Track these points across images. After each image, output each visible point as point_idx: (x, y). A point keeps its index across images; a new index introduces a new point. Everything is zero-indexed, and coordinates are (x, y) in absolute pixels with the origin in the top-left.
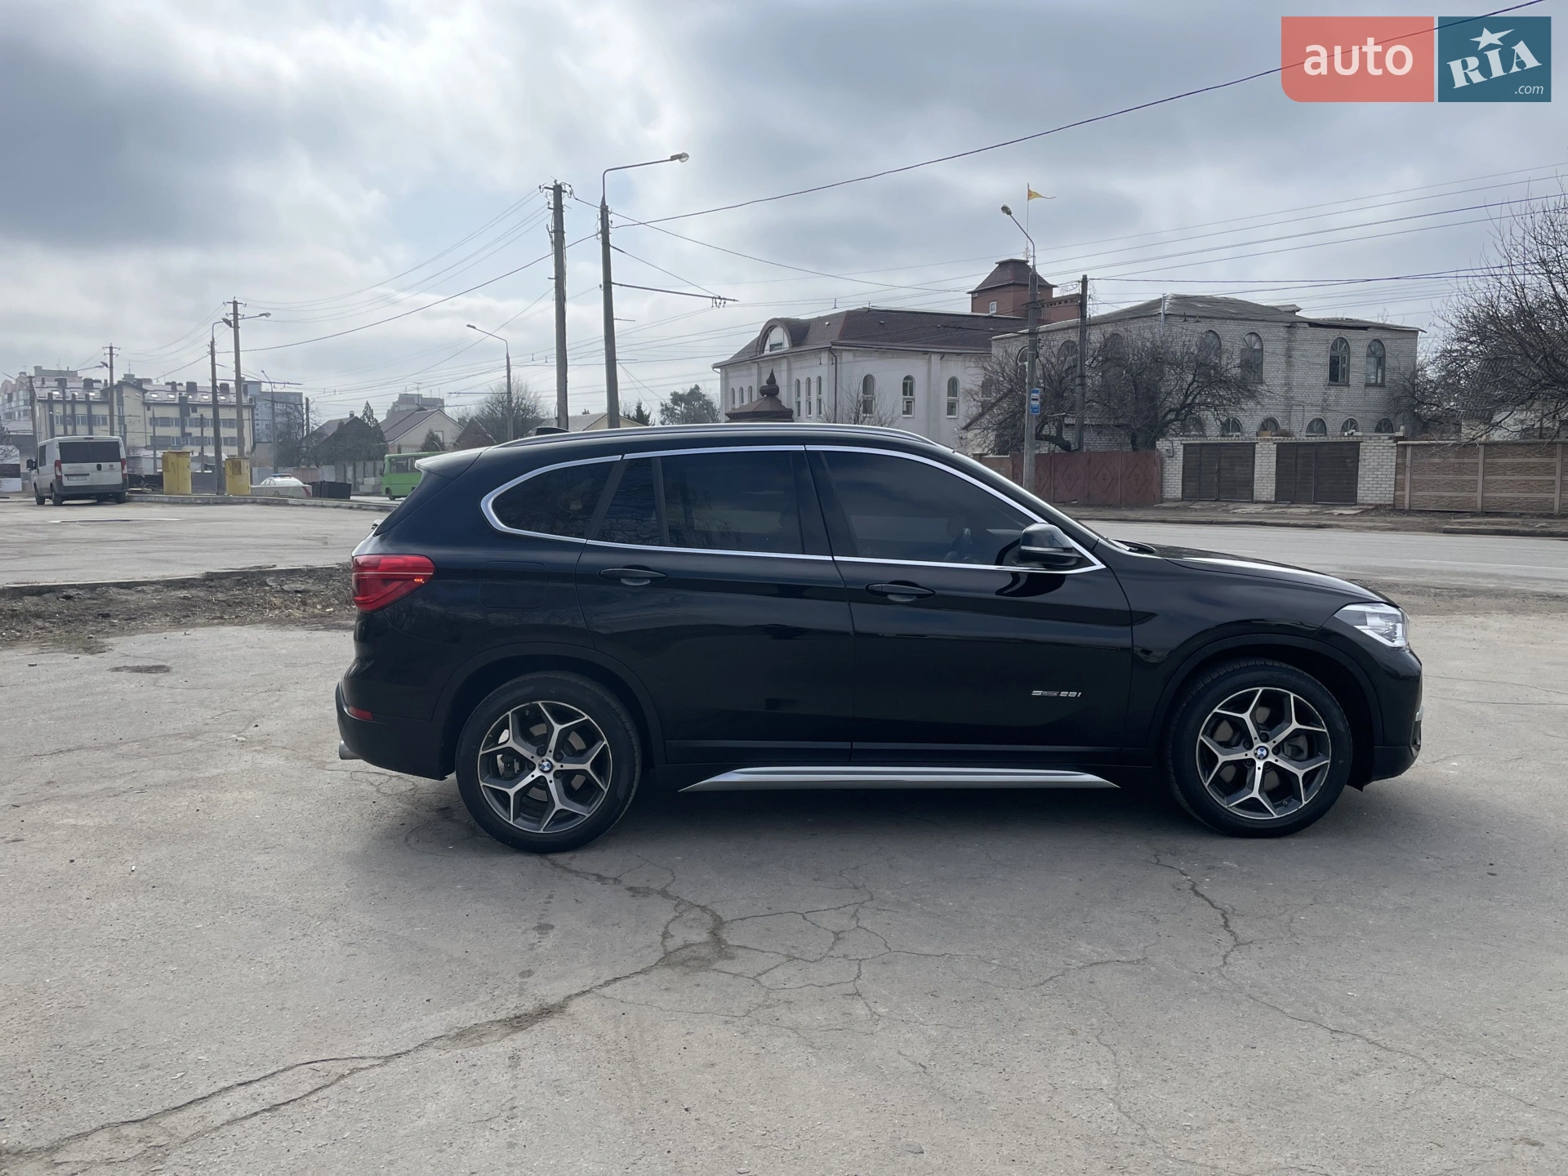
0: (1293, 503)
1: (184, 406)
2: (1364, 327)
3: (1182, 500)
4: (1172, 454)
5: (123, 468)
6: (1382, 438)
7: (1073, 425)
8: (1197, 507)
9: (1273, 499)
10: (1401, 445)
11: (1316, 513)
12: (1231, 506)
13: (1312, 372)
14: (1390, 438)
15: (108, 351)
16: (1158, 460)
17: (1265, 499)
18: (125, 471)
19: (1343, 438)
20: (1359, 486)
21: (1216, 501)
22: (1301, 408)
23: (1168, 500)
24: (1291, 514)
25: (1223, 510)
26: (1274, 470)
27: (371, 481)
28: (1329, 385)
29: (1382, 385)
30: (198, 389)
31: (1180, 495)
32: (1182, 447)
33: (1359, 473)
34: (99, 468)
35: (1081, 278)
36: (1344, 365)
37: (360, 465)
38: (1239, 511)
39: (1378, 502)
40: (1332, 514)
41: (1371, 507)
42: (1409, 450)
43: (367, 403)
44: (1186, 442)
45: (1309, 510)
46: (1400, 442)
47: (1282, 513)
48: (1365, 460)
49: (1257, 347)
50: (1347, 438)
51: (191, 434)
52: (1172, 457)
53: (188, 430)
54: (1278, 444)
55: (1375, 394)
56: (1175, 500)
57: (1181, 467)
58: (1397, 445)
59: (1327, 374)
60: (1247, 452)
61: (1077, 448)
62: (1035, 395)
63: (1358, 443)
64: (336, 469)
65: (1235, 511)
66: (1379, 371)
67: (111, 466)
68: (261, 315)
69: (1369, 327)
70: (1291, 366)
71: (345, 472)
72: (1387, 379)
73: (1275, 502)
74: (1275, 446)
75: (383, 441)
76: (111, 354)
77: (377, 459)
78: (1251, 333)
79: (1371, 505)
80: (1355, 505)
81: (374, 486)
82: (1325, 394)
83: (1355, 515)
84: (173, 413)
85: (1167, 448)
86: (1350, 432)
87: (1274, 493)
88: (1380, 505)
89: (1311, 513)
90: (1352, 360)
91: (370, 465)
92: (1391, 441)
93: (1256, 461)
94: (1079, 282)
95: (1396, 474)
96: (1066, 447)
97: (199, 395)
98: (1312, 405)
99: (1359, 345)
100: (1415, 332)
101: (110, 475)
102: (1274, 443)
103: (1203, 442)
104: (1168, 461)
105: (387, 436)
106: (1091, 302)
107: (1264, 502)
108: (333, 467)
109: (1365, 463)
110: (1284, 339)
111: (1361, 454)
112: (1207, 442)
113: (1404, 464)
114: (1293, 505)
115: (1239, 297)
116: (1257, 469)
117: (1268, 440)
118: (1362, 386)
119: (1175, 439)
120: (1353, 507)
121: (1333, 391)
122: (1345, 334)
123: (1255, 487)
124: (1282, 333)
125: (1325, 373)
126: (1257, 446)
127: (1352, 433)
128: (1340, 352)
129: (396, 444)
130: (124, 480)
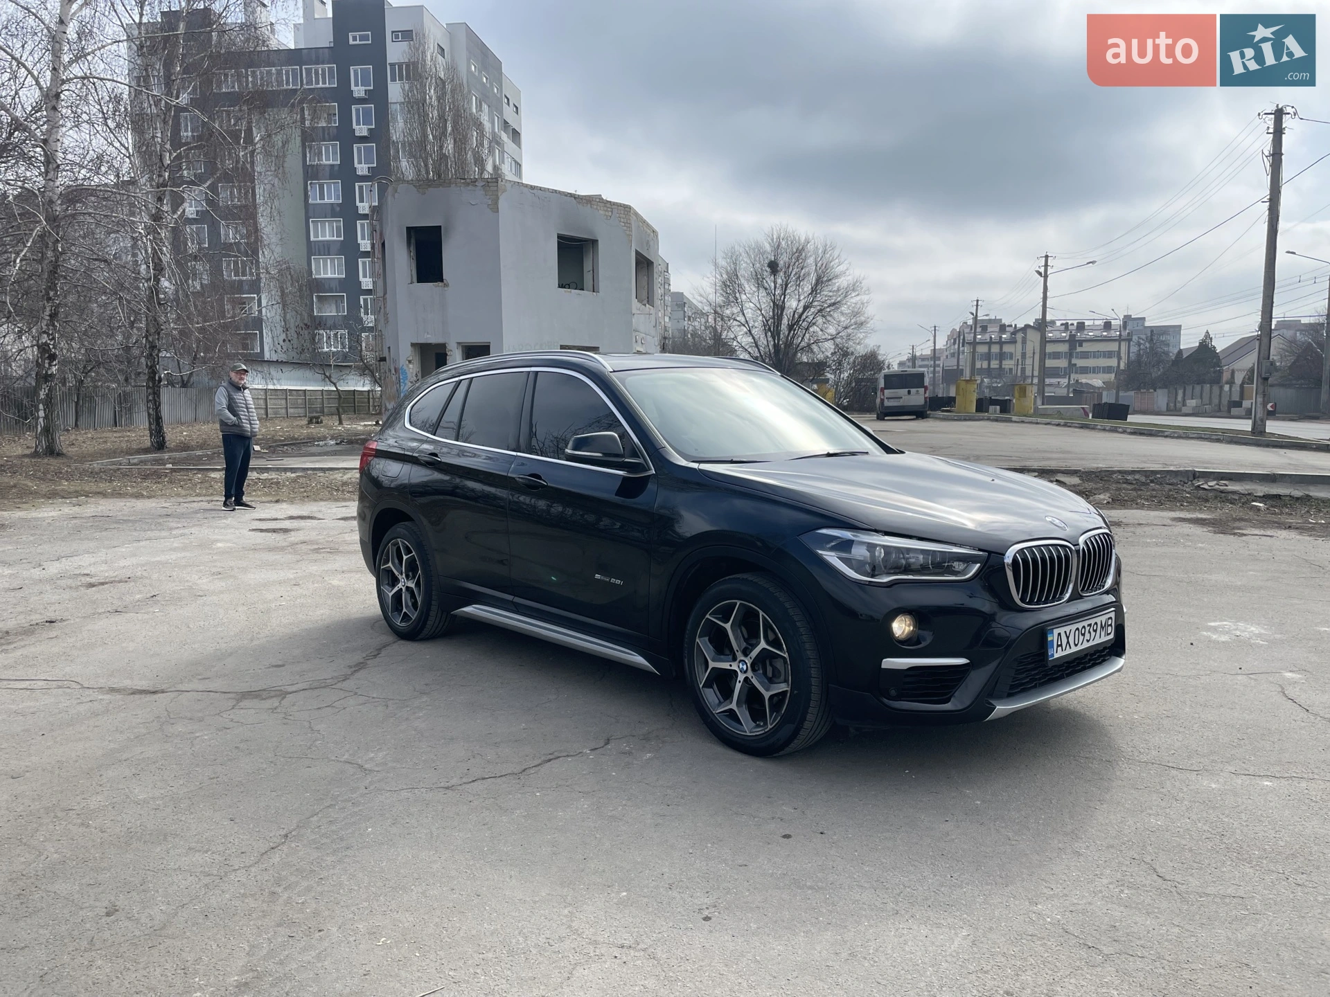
1: (1073, 342)
5: (925, 393)
15: (975, 303)
18: (927, 395)
27: (1192, 403)
30: (1113, 328)
34: (909, 392)
37: (1189, 389)
43: (1207, 332)
51: (1075, 365)
53: (1074, 361)
64: (1169, 392)
67: (918, 391)
68: (1088, 263)
71: (1176, 394)
75: (1219, 366)
76: (977, 305)
77: (1205, 383)
81: (1194, 408)
84: (1064, 348)
91: (1198, 388)
97: (1086, 332)
101: (916, 398)
105: (1223, 362)
108: (1166, 390)
129: (1231, 368)
130: (926, 402)
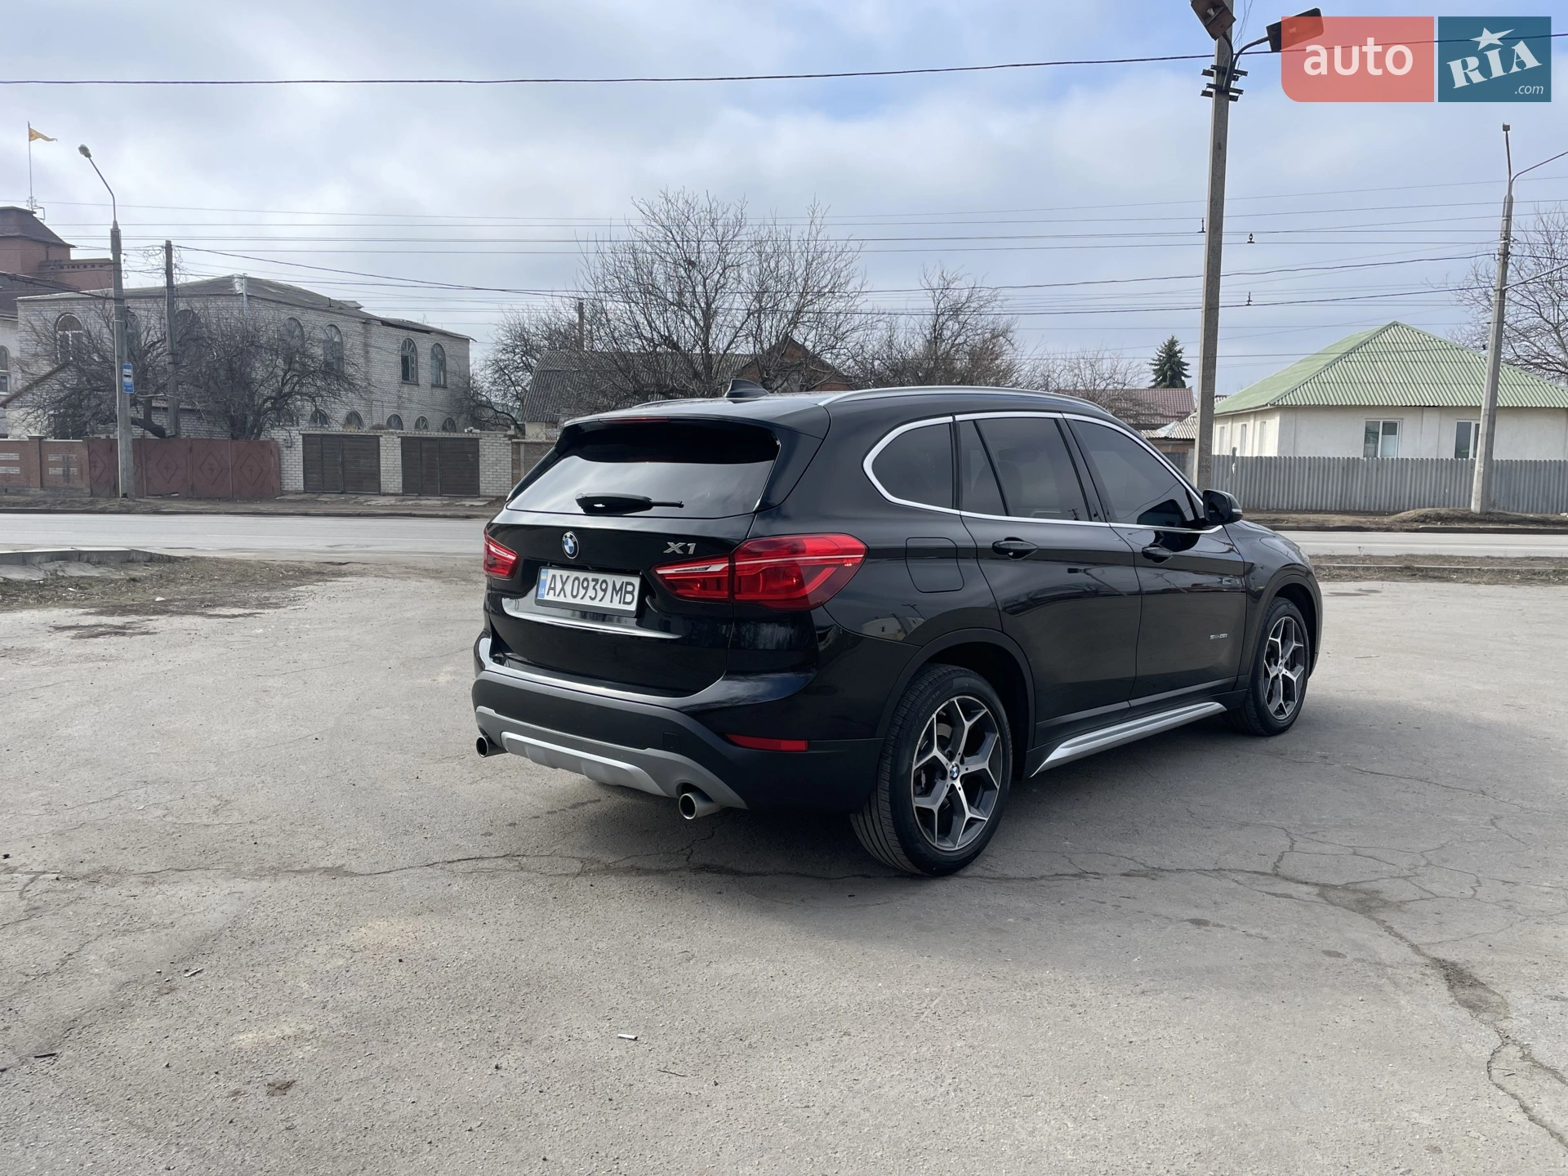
0: (420, 495)
2: (427, 331)
3: (305, 492)
4: (290, 445)
6: (499, 436)
7: (165, 409)
8: (325, 499)
9: (401, 491)
10: (516, 443)
11: (448, 505)
12: (362, 499)
13: (384, 368)
14: (505, 436)
16: (274, 450)
17: (393, 492)
19: (463, 435)
20: (481, 479)
21: (342, 493)
22: (380, 403)
23: (288, 492)
24: (426, 505)
25: (355, 502)
26: (400, 463)
28: (402, 383)
29: (445, 387)
31: (302, 488)
32: (301, 437)
33: (480, 467)
35: (164, 243)
36: (413, 366)
38: (373, 503)
39: (498, 495)
40: (464, 505)
41: (494, 499)
42: (522, 447)
44: (305, 432)
45: (440, 502)
46: (513, 440)
47: (416, 505)
48: (484, 455)
49: (336, 340)
50: (467, 435)
52: (291, 447)
54: (402, 438)
55: (440, 394)
56: (297, 493)
57: (302, 458)
58: (512, 443)
59: (400, 373)
60: (371, 446)
61: (174, 433)
62: (127, 370)
63: (477, 440)
65: (369, 503)
66: (442, 373)
69: (432, 331)
70: (368, 361)
72: (448, 381)
73: (403, 495)
74: (400, 439)
78: (331, 325)
79: (492, 497)
80: (479, 497)
82: (399, 391)
83: (485, 506)
85: (285, 438)
86: (469, 429)
87: (401, 486)
88: (500, 497)
89: (444, 505)
90: (420, 360)
92: (507, 439)
93: (381, 454)
94: (162, 247)
95: (512, 469)
96: (159, 431)
98: (389, 402)
99: (424, 345)
100: (466, 340)
102: (399, 437)
103: (324, 433)
104: (285, 451)
106: (178, 272)
107: (392, 495)
109: (486, 459)
110: (362, 334)
111: (480, 450)
112: (328, 433)
113: (519, 460)
114: (421, 498)
115: (304, 287)
116: (383, 462)
117: (392, 434)
118: (429, 386)
119: (292, 428)
120: (478, 499)
121: (406, 389)
122: (412, 334)
123: (382, 480)
124: (359, 328)
125: (398, 371)
126: (381, 439)
127: (471, 431)
128: (407, 352)
